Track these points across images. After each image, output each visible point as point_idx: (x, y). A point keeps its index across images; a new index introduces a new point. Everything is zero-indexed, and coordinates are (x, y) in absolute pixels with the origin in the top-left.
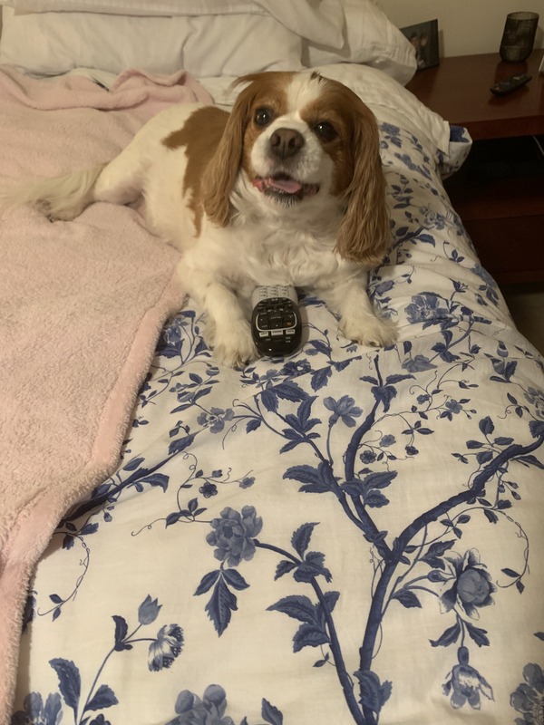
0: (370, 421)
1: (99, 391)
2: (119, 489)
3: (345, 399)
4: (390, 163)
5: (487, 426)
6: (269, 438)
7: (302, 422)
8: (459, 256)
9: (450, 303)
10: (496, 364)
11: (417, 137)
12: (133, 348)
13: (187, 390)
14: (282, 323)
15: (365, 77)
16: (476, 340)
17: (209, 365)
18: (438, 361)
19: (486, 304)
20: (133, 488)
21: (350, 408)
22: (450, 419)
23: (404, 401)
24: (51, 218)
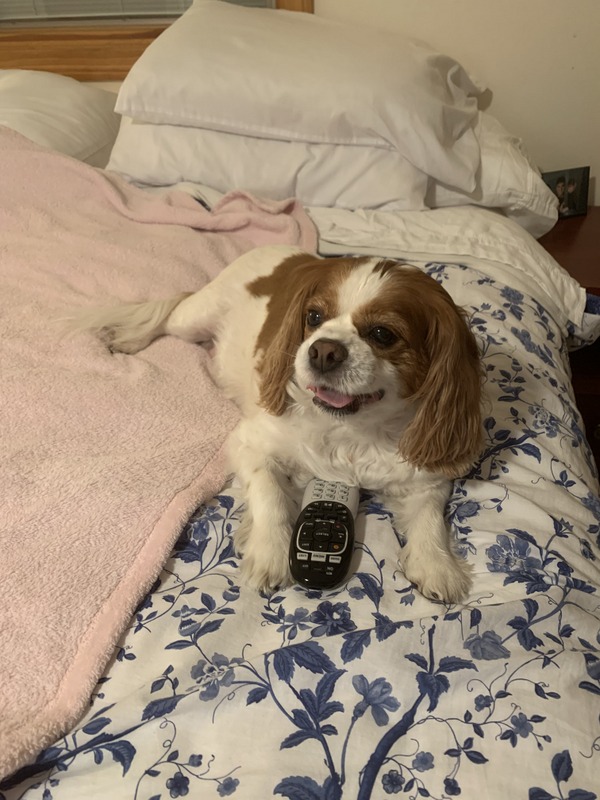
0: (408, 721)
1: (92, 598)
2: (73, 754)
3: (380, 682)
4: (504, 340)
5: (562, 766)
6: (273, 719)
7: (319, 703)
8: (569, 479)
9: (545, 552)
10: (591, 664)
11: (544, 306)
12: (148, 542)
13: (194, 617)
14: (327, 545)
15: (494, 229)
16: (569, 617)
17: (230, 582)
18: (513, 644)
19: (593, 557)
20: (91, 755)
21: (385, 696)
22: (514, 743)
23: (457, 699)
24: (112, 350)
